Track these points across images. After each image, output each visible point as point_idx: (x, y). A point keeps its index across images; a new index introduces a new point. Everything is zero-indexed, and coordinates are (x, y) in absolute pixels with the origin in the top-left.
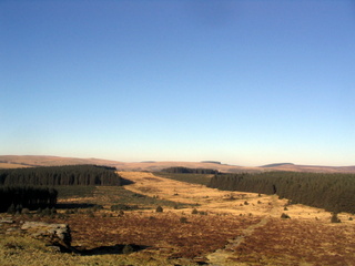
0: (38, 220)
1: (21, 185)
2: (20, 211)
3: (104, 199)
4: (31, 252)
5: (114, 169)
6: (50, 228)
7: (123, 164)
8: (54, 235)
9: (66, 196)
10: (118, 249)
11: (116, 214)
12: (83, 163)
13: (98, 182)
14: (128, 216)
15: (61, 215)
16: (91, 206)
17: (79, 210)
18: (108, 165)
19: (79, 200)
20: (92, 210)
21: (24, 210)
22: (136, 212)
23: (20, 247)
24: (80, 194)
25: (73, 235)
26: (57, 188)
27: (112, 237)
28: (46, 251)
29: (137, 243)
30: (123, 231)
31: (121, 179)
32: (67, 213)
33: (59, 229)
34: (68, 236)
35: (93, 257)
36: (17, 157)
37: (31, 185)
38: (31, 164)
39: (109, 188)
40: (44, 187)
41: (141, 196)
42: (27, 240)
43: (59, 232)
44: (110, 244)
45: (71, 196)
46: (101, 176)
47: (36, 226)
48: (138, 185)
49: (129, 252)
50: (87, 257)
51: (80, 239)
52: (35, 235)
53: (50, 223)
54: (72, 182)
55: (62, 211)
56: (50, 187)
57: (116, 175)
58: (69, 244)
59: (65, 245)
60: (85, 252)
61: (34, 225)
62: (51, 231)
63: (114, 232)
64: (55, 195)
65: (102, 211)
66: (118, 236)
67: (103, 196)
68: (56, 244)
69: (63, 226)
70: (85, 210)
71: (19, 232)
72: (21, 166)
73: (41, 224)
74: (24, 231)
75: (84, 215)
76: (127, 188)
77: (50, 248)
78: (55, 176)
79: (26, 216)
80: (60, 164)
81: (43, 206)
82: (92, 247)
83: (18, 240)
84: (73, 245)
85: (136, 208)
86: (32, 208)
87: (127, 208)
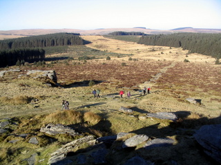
0: (35, 69)
1: (22, 48)
2: (23, 64)
3: (74, 54)
4: (34, 88)
5: (79, 34)
6: (44, 73)
7: (84, 31)
8: (47, 77)
9: (50, 53)
10: (86, 83)
11: (82, 62)
12: (59, 32)
13: (69, 43)
14: (89, 63)
15: (48, 65)
16: (67, 58)
17: (59, 61)
18: (75, 32)
19: (59, 55)
20: (67, 60)
21: (26, 63)
22: (94, 61)
23: (28, 85)
24: (59, 51)
25: (57, 76)
26: (44, 48)
27: (81, 77)
28: (43, 87)
29: (96, 80)
30: (87, 73)
31: (83, 40)
32: (52, 63)
33: (49, 73)
34: (55, 78)
35: (71, 88)
36: (17, 31)
37: (28, 48)
38: (26, 35)
39: (76, 47)
40: (36, 48)
41: (96, 51)
42: (31, 81)
43: (49, 75)
44: (80, 81)
45: (53, 53)
46: (72, 39)
48: (94, 44)
49: (93, 84)
50: (68, 89)
51: (61, 79)
52: (35, 78)
53: (43, 70)
54: (53, 44)
55: (49, 63)
56: (40, 48)
57: (80, 38)
58: (56, 82)
59: (54, 83)
60: (66, 86)
61: (34, 72)
62: (45, 75)
63: (82, 73)
64: (43, 53)
65: (73, 61)
66: (85, 75)
67: (73, 52)
68: (48, 82)
69: (52, 71)
70: (62, 61)
71: (25, 77)
72: (20, 37)
73: (38, 71)
74: (29, 76)
75: (62, 64)
76: (88, 46)
77: (45, 85)
78: (42, 41)
79: (28, 67)
80: (44, 33)
81: (37, 60)
82: (69, 83)
83: (26, 82)
84: (58, 82)
85: (94, 58)
86: (31, 61)
87: (89, 58)
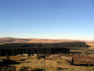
0: (65, 56)
1: (60, 47)
2: (60, 53)
3: (82, 51)
4: (63, 64)
5: (85, 43)
6: (68, 58)
7: (87, 41)
8: (69, 60)
9: (72, 50)
10: (86, 65)
11: (86, 55)
12: (76, 41)
13: (80, 46)
14: (89, 56)
15: (71, 55)
16: (79, 53)
17: (75, 54)
18: (83, 42)
19: (76, 51)
20: (79, 54)
21: (61, 53)
22: (92, 55)
23: (61, 63)
24: (76, 49)
25: (74, 60)
26: (70, 48)
27: (85, 62)
29: (92, 64)
30: (88, 60)
31: (87, 45)
32: (72, 54)
33: (70, 58)
34: (73, 61)
35: (79, 67)
36: (59, 40)
37: (63, 47)
38: (63, 41)
39: (84, 48)
40: (66, 47)
41: (93, 50)
42: (62, 61)
43: (70, 59)
44: (84, 64)
45: (73, 50)
46: (82, 45)
47: (64, 58)
48: (92, 47)
49: (90, 66)
50: (78, 67)
51: (76, 62)
52: (64, 60)
53: (68, 57)
54: (73, 46)
55: (71, 54)
56: (68, 47)
57: (86, 44)
58: (73, 63)
59: (72, 63)
60: (77, 65)
61: (64, 57)
62: (68, 59)
63: (85, 60)
64: (69, 50)
65: (82, 54)
66: (87, 61)
67: (82, 50)
68: (69, 62)
69: (71, 58)
70: (77, 54)
71: (60, 59)
72: (60, 42)
73: (66, 57)
74: (62, 59)
76: (89, 48)
77: (68, 63)
78: (69, 45)
79: (62, 55)
80: (70, 41)
81: (66, 53)
82: (79, 64)
83: (60, 61)
84: (74, 63)
85: (92, 54)
86: (63, 53)
87: (89, 54)
